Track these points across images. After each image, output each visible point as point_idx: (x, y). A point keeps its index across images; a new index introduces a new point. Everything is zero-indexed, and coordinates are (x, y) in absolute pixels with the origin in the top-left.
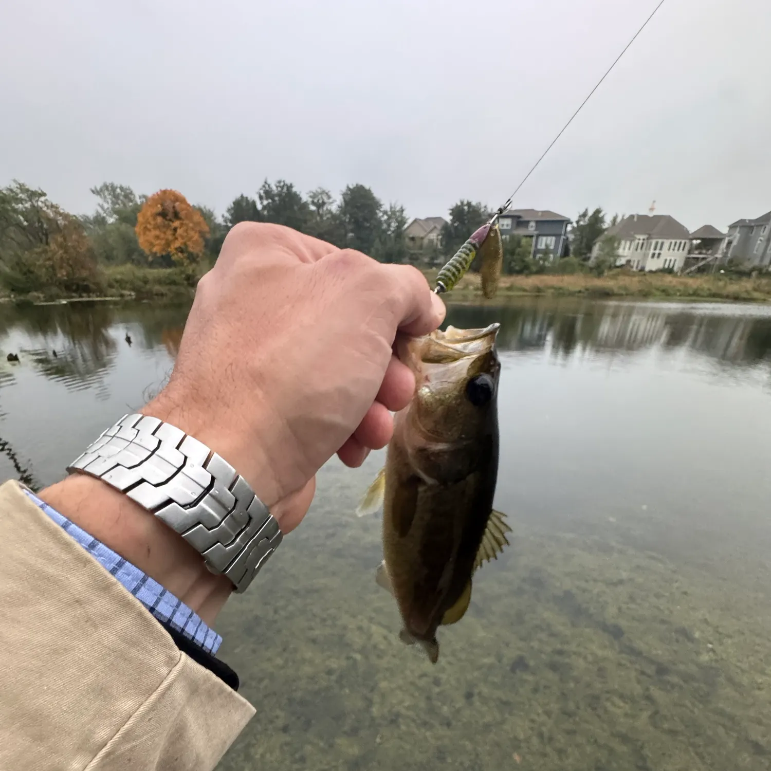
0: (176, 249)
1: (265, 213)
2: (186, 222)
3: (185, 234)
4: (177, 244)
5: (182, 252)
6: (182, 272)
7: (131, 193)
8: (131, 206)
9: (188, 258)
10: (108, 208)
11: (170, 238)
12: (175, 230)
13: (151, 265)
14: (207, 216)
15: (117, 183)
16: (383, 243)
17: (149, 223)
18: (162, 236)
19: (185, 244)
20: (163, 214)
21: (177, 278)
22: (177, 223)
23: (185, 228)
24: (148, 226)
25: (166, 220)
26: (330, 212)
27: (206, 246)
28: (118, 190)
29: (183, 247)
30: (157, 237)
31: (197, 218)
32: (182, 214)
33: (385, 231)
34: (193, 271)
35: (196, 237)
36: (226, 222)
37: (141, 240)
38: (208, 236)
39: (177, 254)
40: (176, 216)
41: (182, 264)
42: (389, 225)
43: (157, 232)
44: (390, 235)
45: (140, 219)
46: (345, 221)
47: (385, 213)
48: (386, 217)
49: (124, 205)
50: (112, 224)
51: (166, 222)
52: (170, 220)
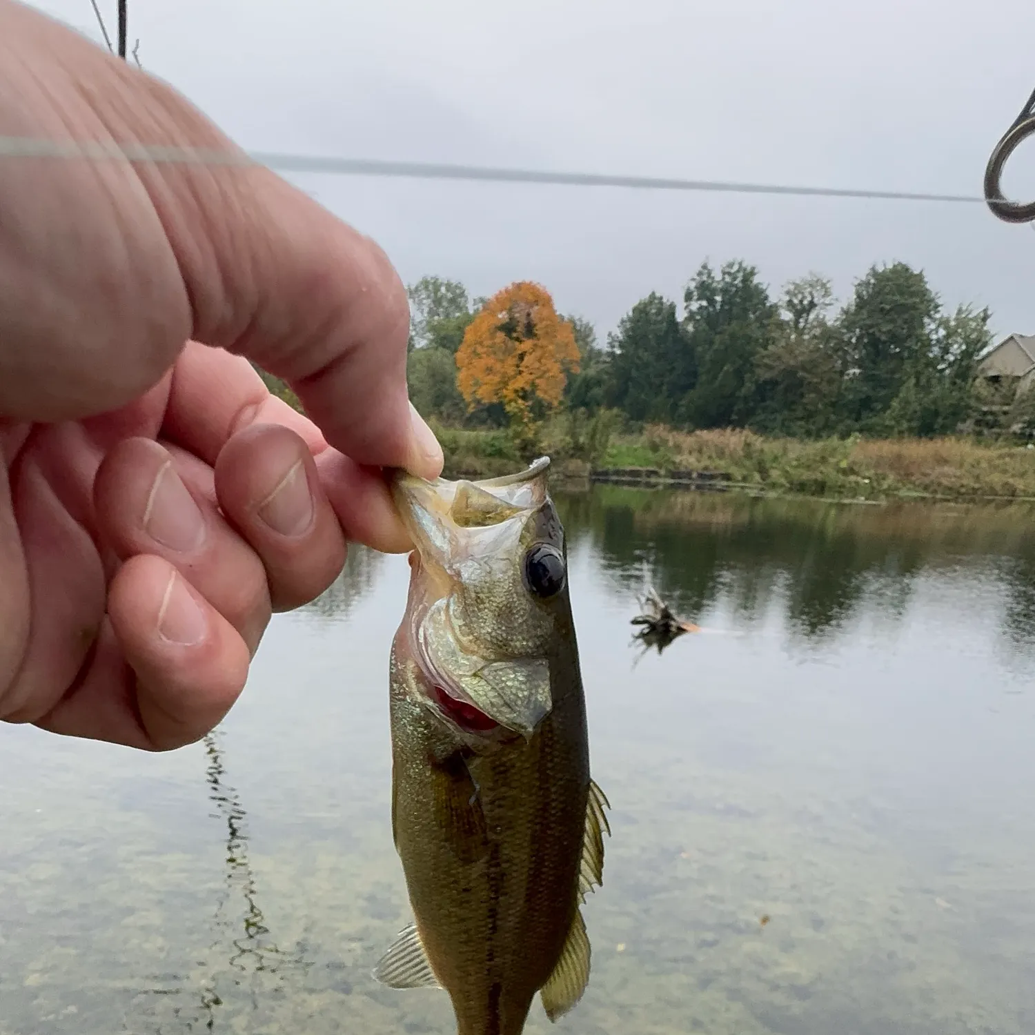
0: (516, 391)
1: (690, 328)
2: (542, 342)
3: (537, 365)
4: (520, 383)
5: (524, 398)
6: (517, 435)
7: (462, 294)
8: (458, 317)
9: (532, 410)
10: (420, 322)
11: (511, 371)
12: (521, 357)
13: (470, 422)
14: (582, 334)
15: (443, 278)
16: (923, 387)
17: (481, 343)
18: (498, 366)
19: (533, 384)
20: (508, 328)
21: (506, 446)
22: (527, 345)
23: (538, 353)
24: (480, 350)
25: (511, 338)
26: (822, 324)
27: (567, 391)
28: (443, 289)
29: (528, 388)
30: (489, 370)
31: (565, 336)
32: (539, 330)
33: (932, 363)
34: (536, 434)
35: (555, 369)
36: (613, 347)
37: (461, 376)
38: (577, 370)
39: (516, 402)
40: (530, 330)
41: (519, 421)
42: (946, 350)
43: (490, 361)
44: (943, 370)
45: (469, 337)
46: (849, 343)
47: (944, 323)
48: (942, 332)
49: (447, 316)
50: (422, 349)
51: (510, 343)
52: (517, 339)
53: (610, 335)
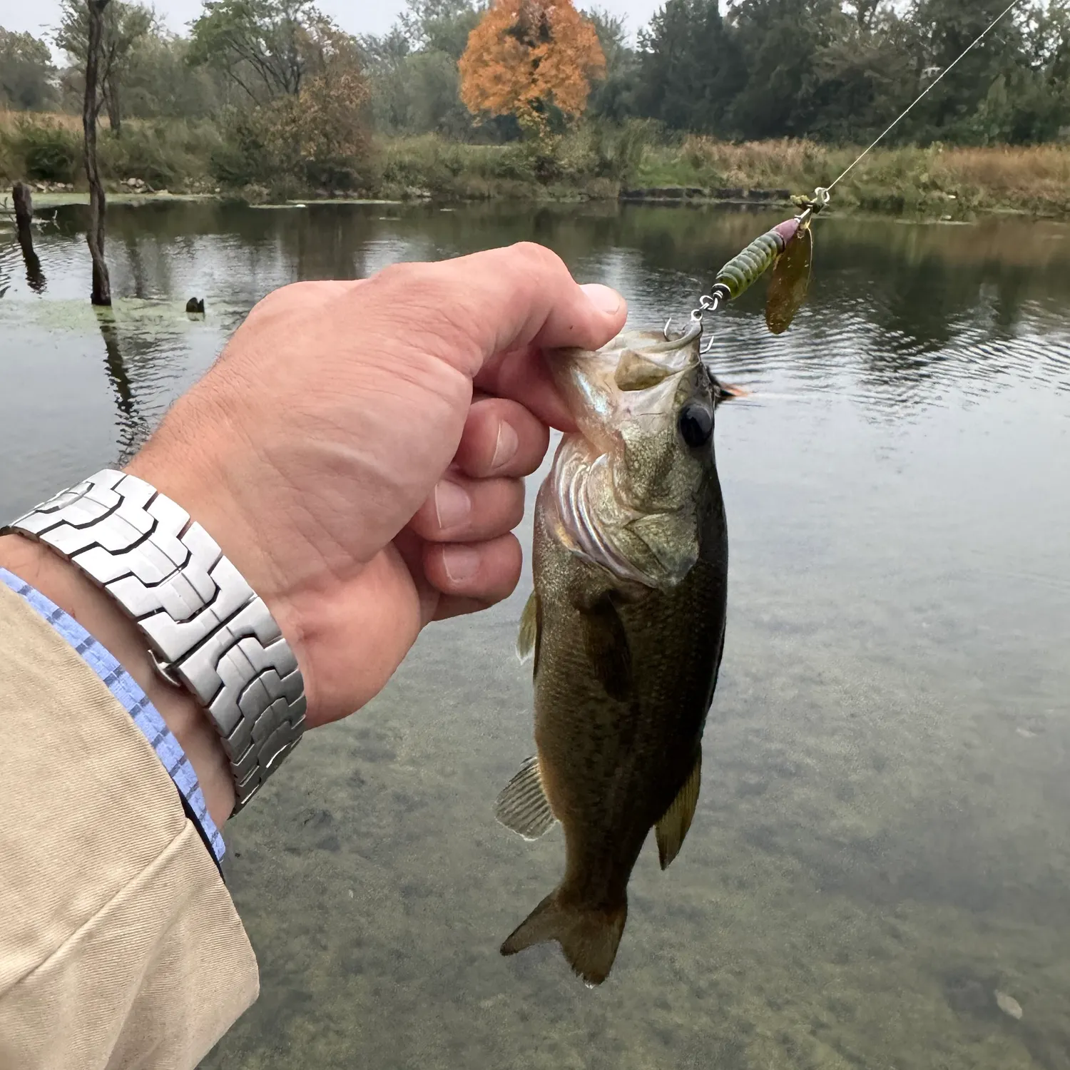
0: (530, 102)
1: (735, 24)
2: (561, 46)
3: (553, 72)
4: (534, 92)
5: (540, 109)
6: (532, 152)
8: (460, 15)
9: (549, 122)
10: (416, 23)
11: (523, 80)
12: (536, 63)
13: (473, 137)
14: (606, 32)
16: (1015, 88)
17: (488, 50)
18: (509, 75)
19: (549, 93)
20: (518, 32)
21: (520, 166)
22: (541, 50)
23: (555, 59)
24: (486, 57)
25: (522, 42)
26: (890, 17)
27: (591, 97)
29: (542, 98)
30: (497, 79)
31: (586, 38)
32: (557, 30)
33: (1025, 60)
34: (553, 150)
35: (576, 77)
36: (644, 46)
37: (465, 85)
38: (602, 76)
39: (530, 115)
40: (545, 33)
41: (535, 135)
42: (1040, 46)
43: (500, 69)
44: (1038, 68)
45: (473, 42)
46: (925, 37)
47: (1036, 15)
48: (1034, 25)
49: (447, 15)
50: (418, 52)
51: (522, 48)
52: (531, 44)
53: (640, 33)
